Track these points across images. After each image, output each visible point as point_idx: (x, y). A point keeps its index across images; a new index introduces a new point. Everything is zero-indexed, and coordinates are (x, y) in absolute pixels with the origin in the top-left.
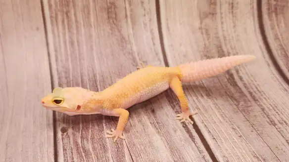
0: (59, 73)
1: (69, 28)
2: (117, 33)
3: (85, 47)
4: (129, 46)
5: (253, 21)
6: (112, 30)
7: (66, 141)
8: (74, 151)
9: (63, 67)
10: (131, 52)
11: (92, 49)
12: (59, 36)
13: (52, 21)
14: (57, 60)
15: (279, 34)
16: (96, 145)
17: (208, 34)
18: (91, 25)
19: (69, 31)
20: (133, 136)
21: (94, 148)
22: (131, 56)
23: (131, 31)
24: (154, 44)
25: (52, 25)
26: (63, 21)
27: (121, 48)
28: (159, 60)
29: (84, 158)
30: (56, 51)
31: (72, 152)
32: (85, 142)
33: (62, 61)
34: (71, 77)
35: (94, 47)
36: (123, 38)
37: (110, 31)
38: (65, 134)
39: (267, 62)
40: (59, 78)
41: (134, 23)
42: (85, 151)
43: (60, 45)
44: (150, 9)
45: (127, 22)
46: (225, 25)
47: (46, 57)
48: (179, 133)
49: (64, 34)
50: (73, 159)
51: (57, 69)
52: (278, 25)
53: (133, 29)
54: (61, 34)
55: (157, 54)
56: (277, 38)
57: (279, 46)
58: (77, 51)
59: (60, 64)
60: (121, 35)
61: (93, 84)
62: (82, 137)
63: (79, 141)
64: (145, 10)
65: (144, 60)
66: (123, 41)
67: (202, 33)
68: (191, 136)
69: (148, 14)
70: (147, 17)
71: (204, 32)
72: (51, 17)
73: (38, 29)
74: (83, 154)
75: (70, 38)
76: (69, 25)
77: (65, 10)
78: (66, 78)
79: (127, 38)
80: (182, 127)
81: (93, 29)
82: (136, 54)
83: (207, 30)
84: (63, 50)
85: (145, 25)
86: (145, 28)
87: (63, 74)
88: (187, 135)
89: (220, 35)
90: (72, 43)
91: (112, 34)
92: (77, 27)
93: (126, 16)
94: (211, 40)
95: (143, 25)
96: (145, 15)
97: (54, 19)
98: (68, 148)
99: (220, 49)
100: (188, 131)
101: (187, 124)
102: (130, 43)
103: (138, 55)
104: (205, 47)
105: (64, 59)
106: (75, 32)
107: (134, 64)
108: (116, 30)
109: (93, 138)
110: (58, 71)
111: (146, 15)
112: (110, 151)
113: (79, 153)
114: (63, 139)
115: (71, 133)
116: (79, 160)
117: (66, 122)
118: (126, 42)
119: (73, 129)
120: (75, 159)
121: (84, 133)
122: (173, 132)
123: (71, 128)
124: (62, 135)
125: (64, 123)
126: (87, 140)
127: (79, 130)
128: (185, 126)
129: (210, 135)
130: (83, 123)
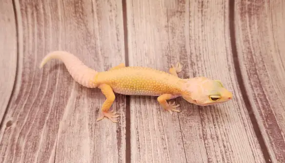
0: (24, 64)
1: (38, 21)
2: (83, 27)
3: (51, 39)
4: (93, 41)
5: (223, 21)
6: (78, 24)
7: (6, 136)
8: (8, 148)
9: (29, 58)
10: (94, 46)
11: (58, 42)
12: (28, 27)
13: (22, 13)
14: (24, 50)
15: (250, 36)
16: (29, 143)
17: (173, 32)
18: (58, 19)
19: (38, 23)
20: (66, 137)
21: (26, 147)
22: (93, 51)
23: (97, 26)
24: (118, 40)
25: (23, 17)
26: (32, 14)
27: (86, 42)
28: (121, 56)
29: (14, 156)
30: (24, 42)
31: (6, 148)
32: (22, 138)
33: (28, 52)
34: (35, 68)
35: (60, 41)
36: (89, 32)
37: (77, 25)
38: (9, 128)
39: (229, 65)
40: (24, 68)
41: (100, 18)
42: (17, 149)
43: (29, 37)
44: (116, 5)
45: (93, 17)
46: (192, 24)
47: (15, 48)
48: (110, 138)
49: (33, 26)
50: (4, 155)
51: (24, 59)
52: (250, 26)
53: (99, 23)
54: (30, 26)
55: (119, 50)
56: (246, 41)
57: (247, 49)
58: (43, 43)
59: (27, 54)
60: (87, 29)
61: (53, 76)
62: (21, 134)
63: (17, 137)
64: (111, 6)
65: (106, 55)
66: (88, 36)
67: (168, 31)
68: (119, 143)
69: (114, 10)
70: (113, 13)
71: (170, 31)
72: (22, 9)
73: (9, 20)
74: (15, 151)
75: (39, 30)
76: (37, 17)
77: (34, 4)
78: (30, 68)
79: (92, 33)
80: (115, 132)
81: (60, 22)
82: (100, 49)
83: (173, 29)
84: (31, 41)
85: (111, 20)
86: (110, 23)
87: (28, 65)
88: (116, 141)
89: (187, 33)
90: (40, 35)
91: (78, 28)
92: (46, 20)
93: (93, 11)
94: (176, 39)
95: (109, 21)
96: (111, 11)
97: (25, 11)
98: (5, 143)
99: (183, 48)
100: (119, 138)
101: (122, 129)
102: (95, 38)
103: (101, 50)
104: (169, 46)
105: (31, 49)
106: (43, 24)
107: (96, 59)
108: (82, 24)
109: (29, 136)
110: (24, 61)
111: (113, 10)
112: (38, 151)
113: (12, 150)
114: (4, 133)
115: (14, 128)
116: (9, 157)
117: (14, 115)
118: (90, 36)
119: (17, 123)
120: (6, 156)
121: (25, 129)
122: (105, 137)
123: (16, 122)
124: (6, 129)
125: (12, 116)
126: (24, 137)
127: (21, 125)
128: (119, 132)
129: (137, 143)
130: (28, 119)
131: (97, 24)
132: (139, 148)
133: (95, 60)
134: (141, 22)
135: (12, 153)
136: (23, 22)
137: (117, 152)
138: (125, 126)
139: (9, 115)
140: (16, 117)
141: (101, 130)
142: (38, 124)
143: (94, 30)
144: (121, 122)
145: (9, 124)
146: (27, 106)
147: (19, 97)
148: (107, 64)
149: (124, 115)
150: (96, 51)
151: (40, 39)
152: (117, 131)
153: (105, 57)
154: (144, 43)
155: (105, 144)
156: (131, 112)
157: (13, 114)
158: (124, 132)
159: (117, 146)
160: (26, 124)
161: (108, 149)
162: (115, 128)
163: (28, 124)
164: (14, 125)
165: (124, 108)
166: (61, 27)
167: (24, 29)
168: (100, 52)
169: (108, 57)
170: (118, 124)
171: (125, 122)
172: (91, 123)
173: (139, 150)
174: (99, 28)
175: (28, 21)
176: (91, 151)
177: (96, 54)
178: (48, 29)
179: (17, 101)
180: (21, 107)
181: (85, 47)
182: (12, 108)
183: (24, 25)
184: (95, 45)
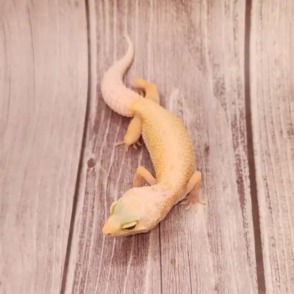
1: (118, 6)
4: (198, 39)
6: (177, 12)
7: (90, 180)
8: (97, 198)
10: (200, 47)
11: (147, 39)
12: (104, 16)
14: (98, 51)
19: (119, 10)
22: (198, 54)
23: (205, 16)
24: (235, 38)
27: (187, 41)
28: (238, 63)
30: (98, 37)
31: (94, 199)
32: (112, 185)
33: (105, 53)
35: (150, 37)
36: (192, 25)
37: (175, 14)
38: (92, 169)
42: (109, 200)
43: (104, 30)
48: (229, 191)
49: (111, 14)
50: (93, 208)
53: (208, 12)
54: (107, 13)
55: (236, 55)
59: (102, 57)
60: (191, 21)
62: (109, 178)
63: (105, 183)
65: (216, 62)
66: (192, 31)
68: (242, 200)
73: (77, 4)
74: (106, 204)
75: (120, 20)
79: (197, 26)
80: (235, 183)
81: (152, 9)
82: (207, 52)
85: (227, 7)
86: (226, 12)
88: (237, 196)
90: (121, 28)
91: (177, 18)
95: (223, 8)
98: (90, 191)
100: (241, 191)
101: (244, 178)
102: (201, 35)
103: (209, 53)
105: (108, 49)
106: (126, 11)
107: (202, 67)
109: (121, 182)
113: (101, 201)
114: (87, 176)
115: (99, 170)
116: (100, 211)
117: (95, 150)
118: (194, 32)
119: (102, 164)
120: (95, 209)
121: (113, 171)
122: (221, 189)
123: (100, 161)
124: (88, 170)
125: (93, 152)
126: (115, 184)
127: (108, 167)
128: (240, 182)
129: (266, 200)
130: (115, 157)
131: (206, 13)
132: (270, 208)
133: (200, 69)
134: (273, 11)
135: (103, 206)
136: (97, 8)
137: (240, 212)
138: (248, 174)
139: (88, 150)
140: (99, 153)
141: (215, 178)
142: (129, 166)
143: (200, 23)
144: (242, 168)
145: (91, 164)
146: (111, 138)
147: (97, 122)
148: (218, 76)
149: (246, 158)
150: (201, 55)
151: (121, 33)
152: (238, 182)
153: (215, 65)
154: (274, 43)
155: (222, 199)
156: (255, 152)
157: (93, 149)
158: (247, 183)
159: (239, 204)
160: (114, 164)
161: (228, 207)
162: (234, 177)
163: (116, 165)
164: (98, 166)
165: (244, 147)
166: (152, 17)
167: (98, 18)
168: (207, 57)
169: (219, 66)
170: (238, 170)
171: (247, 169)
172: (200, 168)
173: (270, 210)
174: (208, 19)
175: (103, 6)
176: (205, 209)
177: (202, 61)
178: (132, 20)
179: (96, 129)
180: (103, 140)
181: (186, 47)
182: (90, 139)
183: (97, 13)
184: (201, 44)
